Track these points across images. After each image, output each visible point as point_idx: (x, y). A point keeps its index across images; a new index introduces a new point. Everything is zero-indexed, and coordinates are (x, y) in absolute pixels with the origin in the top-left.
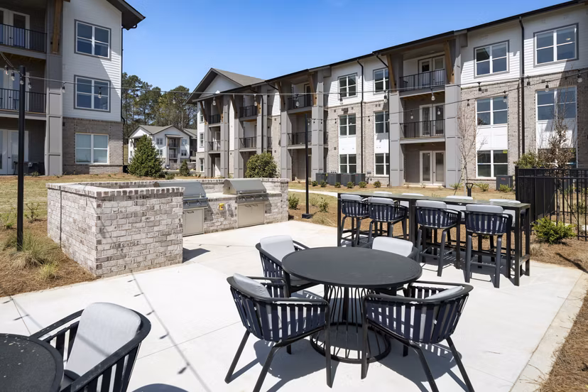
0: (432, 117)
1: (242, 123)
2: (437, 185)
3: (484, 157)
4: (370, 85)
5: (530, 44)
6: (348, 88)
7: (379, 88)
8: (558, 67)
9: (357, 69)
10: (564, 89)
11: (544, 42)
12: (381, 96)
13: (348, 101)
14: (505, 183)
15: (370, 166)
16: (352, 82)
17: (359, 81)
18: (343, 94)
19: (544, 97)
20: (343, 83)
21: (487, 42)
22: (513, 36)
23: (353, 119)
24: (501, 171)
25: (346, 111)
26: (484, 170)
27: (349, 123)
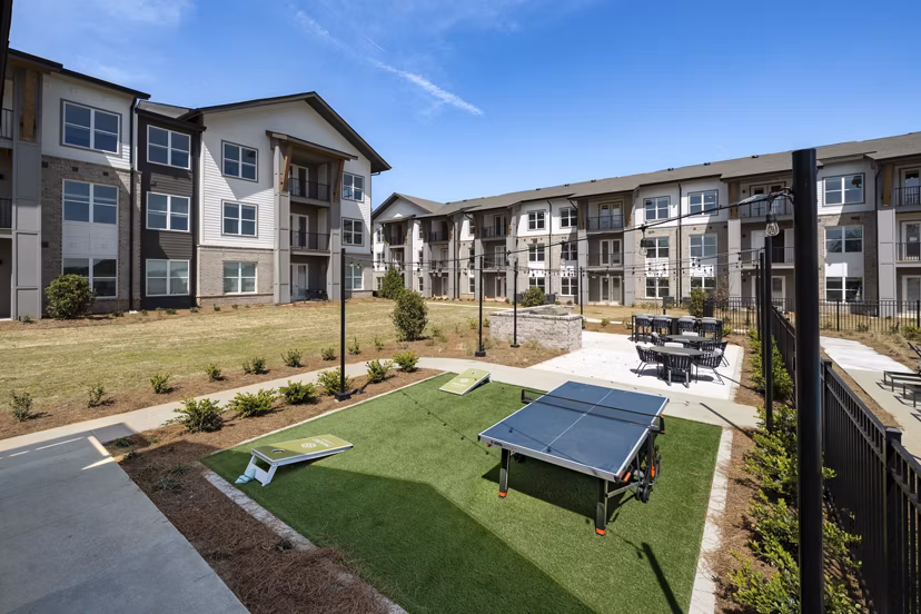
0: (611, 250)
1: (430, 246)
2: (615, 303)
3: (650, 282)
4: (557, 221)
5: (685, 201)
6: (537, 222)
7: (564, 223)
8: (704, 219)
9: (545, 206)
10: (709, 235)
11: (695, 200)
12: (568, 230)
13: (537, 232)
14: (669, 302)
15: (557, 288)
16: (541, 216)
17: (547, 216)
18: (532, 226)
19: (695, 240)
20: (532, 217)
21: (655, 195)
22: (673, 193)
23: (541, 248)
24: (664, 292)
25: (535, 241)
26: (651, 293)
27: (537, 251)
